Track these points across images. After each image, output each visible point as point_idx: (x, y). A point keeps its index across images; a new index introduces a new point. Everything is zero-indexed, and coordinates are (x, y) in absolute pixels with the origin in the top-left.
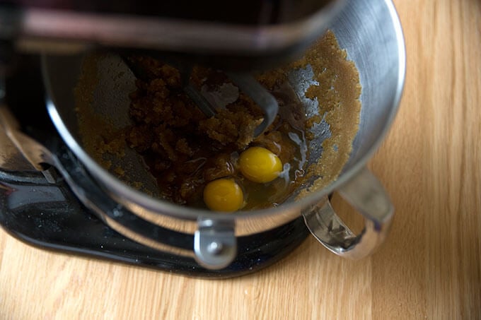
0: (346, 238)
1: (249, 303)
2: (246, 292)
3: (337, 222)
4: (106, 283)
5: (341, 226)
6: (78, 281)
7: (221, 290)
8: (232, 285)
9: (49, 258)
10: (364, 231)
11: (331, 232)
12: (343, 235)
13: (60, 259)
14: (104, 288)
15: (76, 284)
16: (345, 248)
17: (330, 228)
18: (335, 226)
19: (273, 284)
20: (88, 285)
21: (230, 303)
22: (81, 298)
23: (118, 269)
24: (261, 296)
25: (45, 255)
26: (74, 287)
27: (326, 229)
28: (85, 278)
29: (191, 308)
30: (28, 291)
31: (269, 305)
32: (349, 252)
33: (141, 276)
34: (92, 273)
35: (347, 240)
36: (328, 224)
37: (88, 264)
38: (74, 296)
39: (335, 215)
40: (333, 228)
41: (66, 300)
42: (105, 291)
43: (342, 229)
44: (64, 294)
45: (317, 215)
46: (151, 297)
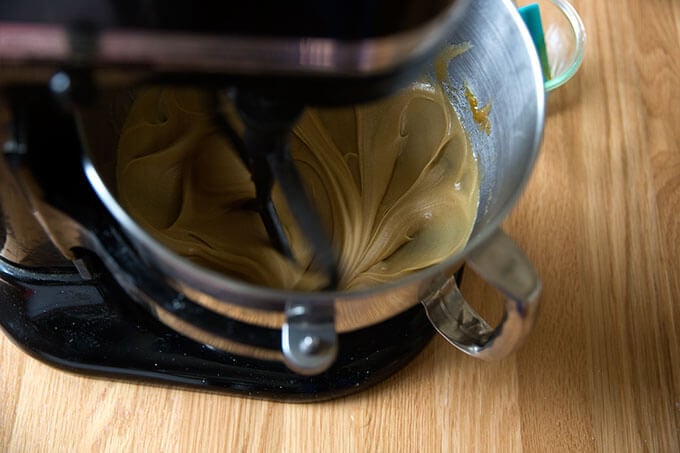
0: (481, 333)
1: (357, 431)
2: (352, 417)
3: (469, 314)
4: (163, 415)
5: (474, 318)
6: (124, 413)
7: (318, 417)
8: (333, 410)
9: (83, 384)
10: (505, 318)
11: (461, 327)
12: (477, 329)
13: (99, 385)
14: (160, 420)
15: (121, 418)
16: (481, 345)
17: (460, 322)
18: (466, 319)
19: (389, 405)
20: (138, 419)
21: (332, 434)
22: (129, 436)
23: (179, 396)
24: (372, 422)
25: (79, 381)
26: (119, 422)
27: (455, 323)
28: (135, 410)
29: (278, 444)
30: (56, 431)
31: (384, 433)
32: (487, 350)
33: (209, 402)
34: (143, 402)
35: (483, 335)
36: (457, 317)
37: (138, 390)
38: (119, 434)
39: (466, 303)
40: (464, 321)
41: (109, 441)
42: (161, 425)
43: (476, 321)
44: (106, 433)
45: (442, 305)
46: (224, 432)
